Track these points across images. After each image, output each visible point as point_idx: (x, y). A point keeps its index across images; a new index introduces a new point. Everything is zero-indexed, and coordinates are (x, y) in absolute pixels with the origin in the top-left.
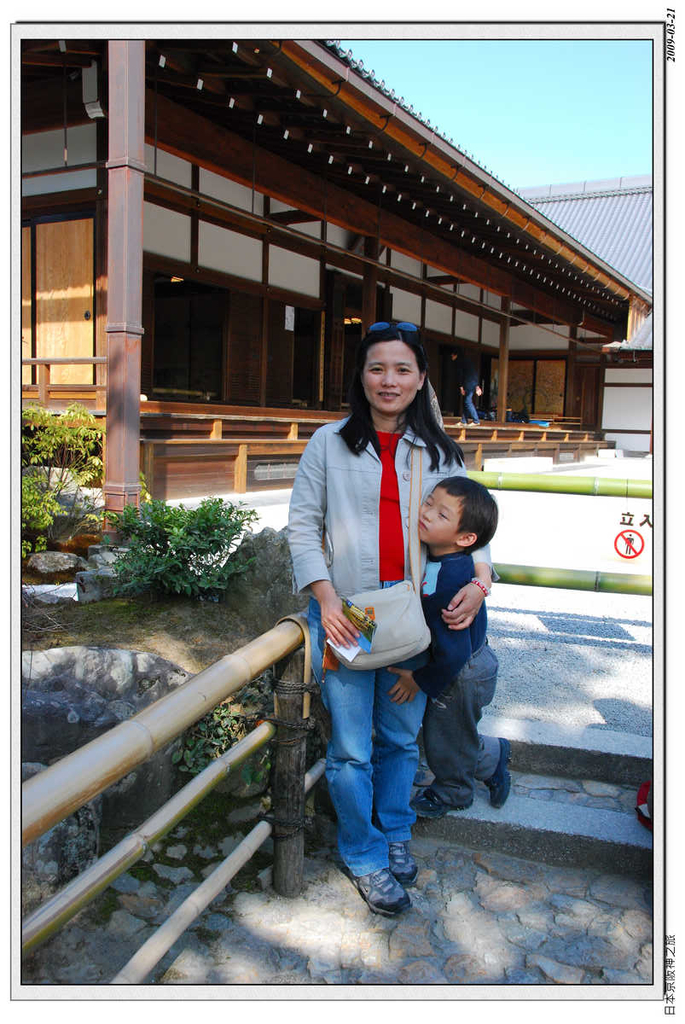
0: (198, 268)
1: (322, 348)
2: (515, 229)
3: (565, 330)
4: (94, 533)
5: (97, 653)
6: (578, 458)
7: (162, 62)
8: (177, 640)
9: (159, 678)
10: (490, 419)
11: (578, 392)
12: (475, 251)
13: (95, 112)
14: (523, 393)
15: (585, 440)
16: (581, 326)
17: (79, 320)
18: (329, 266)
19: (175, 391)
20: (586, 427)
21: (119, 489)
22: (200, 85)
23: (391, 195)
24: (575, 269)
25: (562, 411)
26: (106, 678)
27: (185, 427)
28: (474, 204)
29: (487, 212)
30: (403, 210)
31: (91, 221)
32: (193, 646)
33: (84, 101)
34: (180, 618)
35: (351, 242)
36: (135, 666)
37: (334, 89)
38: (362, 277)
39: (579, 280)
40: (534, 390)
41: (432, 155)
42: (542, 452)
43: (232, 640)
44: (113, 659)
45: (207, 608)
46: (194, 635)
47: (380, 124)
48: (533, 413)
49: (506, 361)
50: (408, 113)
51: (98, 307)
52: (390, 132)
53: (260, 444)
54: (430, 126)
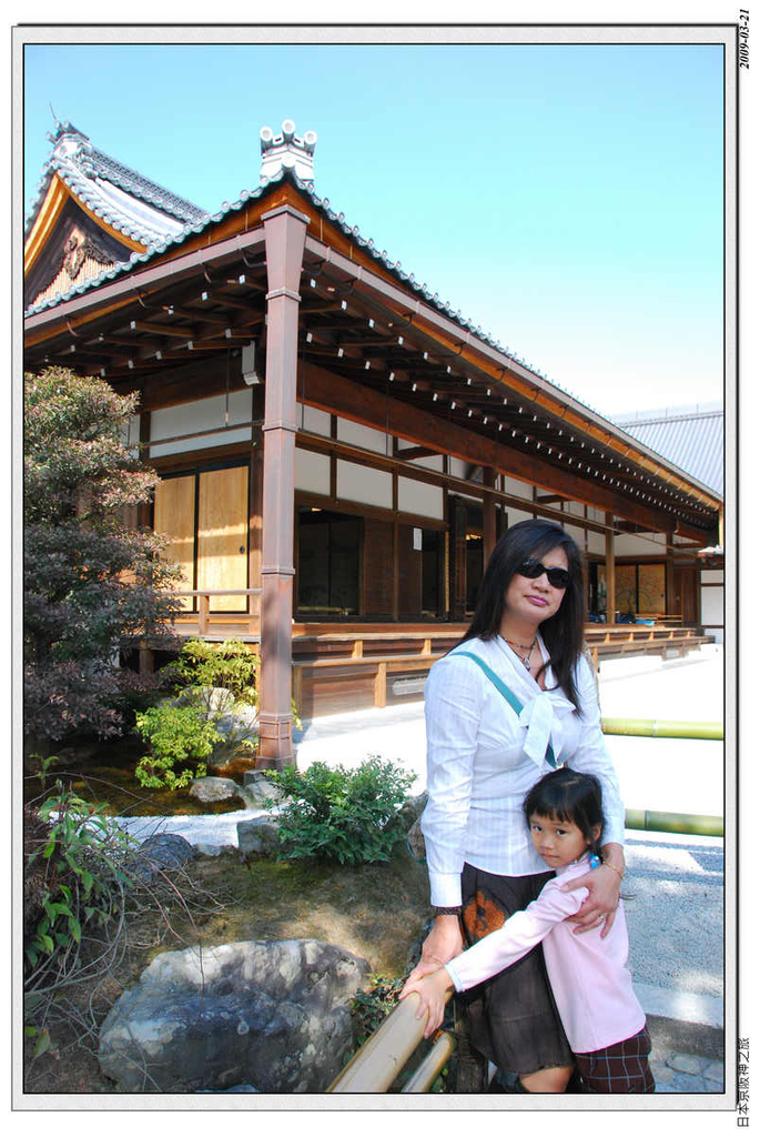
0: (336, 499)
1: (447, 564)
2: (617, 457)
3: (662, 537)
4: (248, 756)
5: (265, 949)
6: (683, 654)
7: (309, 338)
8: (342, 913)
9: (327, 969)
10: (601, 621)
11: (678, 593)
12: (582, 474)
13: (252, 380)
14: (628, 594)
15: (688, 637)
16: (677, 534)
17: (235, 554)
18: (450, 492)
19: (317, 609)
20: (686, 624)
21: (273, 719)
22: (341, 353)
23: (507, 432)
24: (671, 487)
25: (663, 609)
26: (275, 975)
27: (329, 648)
28: (580, 437)
29: (592, 442)
30: (517, 444)
31: (246, 468)
32: (358, 921)
33: (243, 372)
34: (344, 887)
35: (470, 471)
36: (303, 958)
37: (457, 350)
38: (481, 500)
39: (674, 495)
40: (637, 592)
41: (543, 398)
42: (651, 651)
43: (397, 912)
44: (282, 953)
45: (370, 872)
46: (359, 907)
47: (497, 376)
48: (638, 612)
49: (613, 566)
50: (521, 365)
51: (253, 541)
52: (507, 382)
53: (396, 662)
54: (540, 374)
